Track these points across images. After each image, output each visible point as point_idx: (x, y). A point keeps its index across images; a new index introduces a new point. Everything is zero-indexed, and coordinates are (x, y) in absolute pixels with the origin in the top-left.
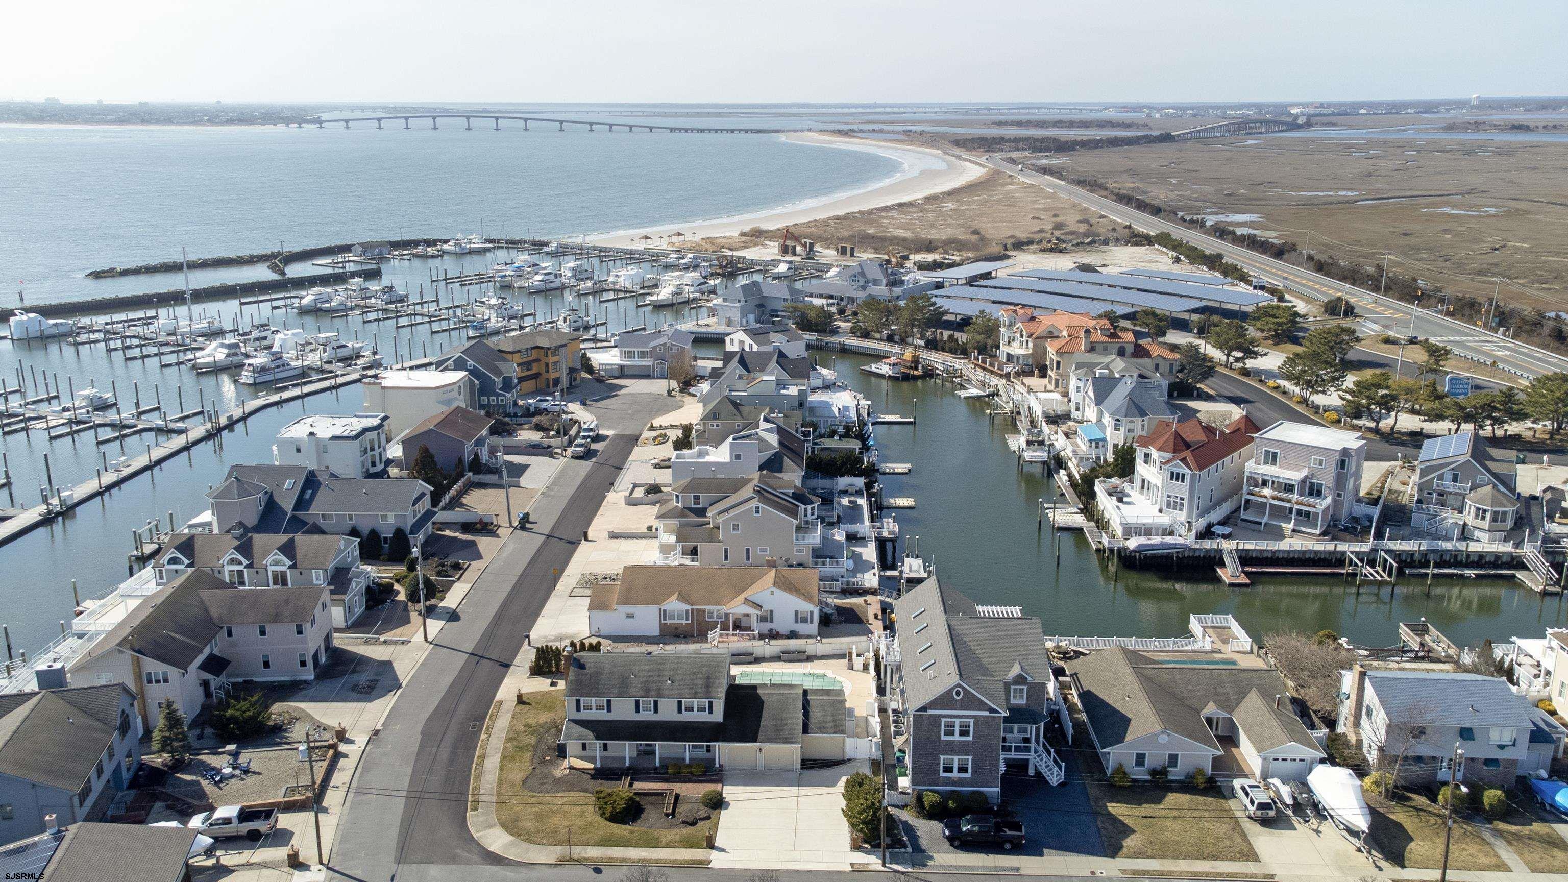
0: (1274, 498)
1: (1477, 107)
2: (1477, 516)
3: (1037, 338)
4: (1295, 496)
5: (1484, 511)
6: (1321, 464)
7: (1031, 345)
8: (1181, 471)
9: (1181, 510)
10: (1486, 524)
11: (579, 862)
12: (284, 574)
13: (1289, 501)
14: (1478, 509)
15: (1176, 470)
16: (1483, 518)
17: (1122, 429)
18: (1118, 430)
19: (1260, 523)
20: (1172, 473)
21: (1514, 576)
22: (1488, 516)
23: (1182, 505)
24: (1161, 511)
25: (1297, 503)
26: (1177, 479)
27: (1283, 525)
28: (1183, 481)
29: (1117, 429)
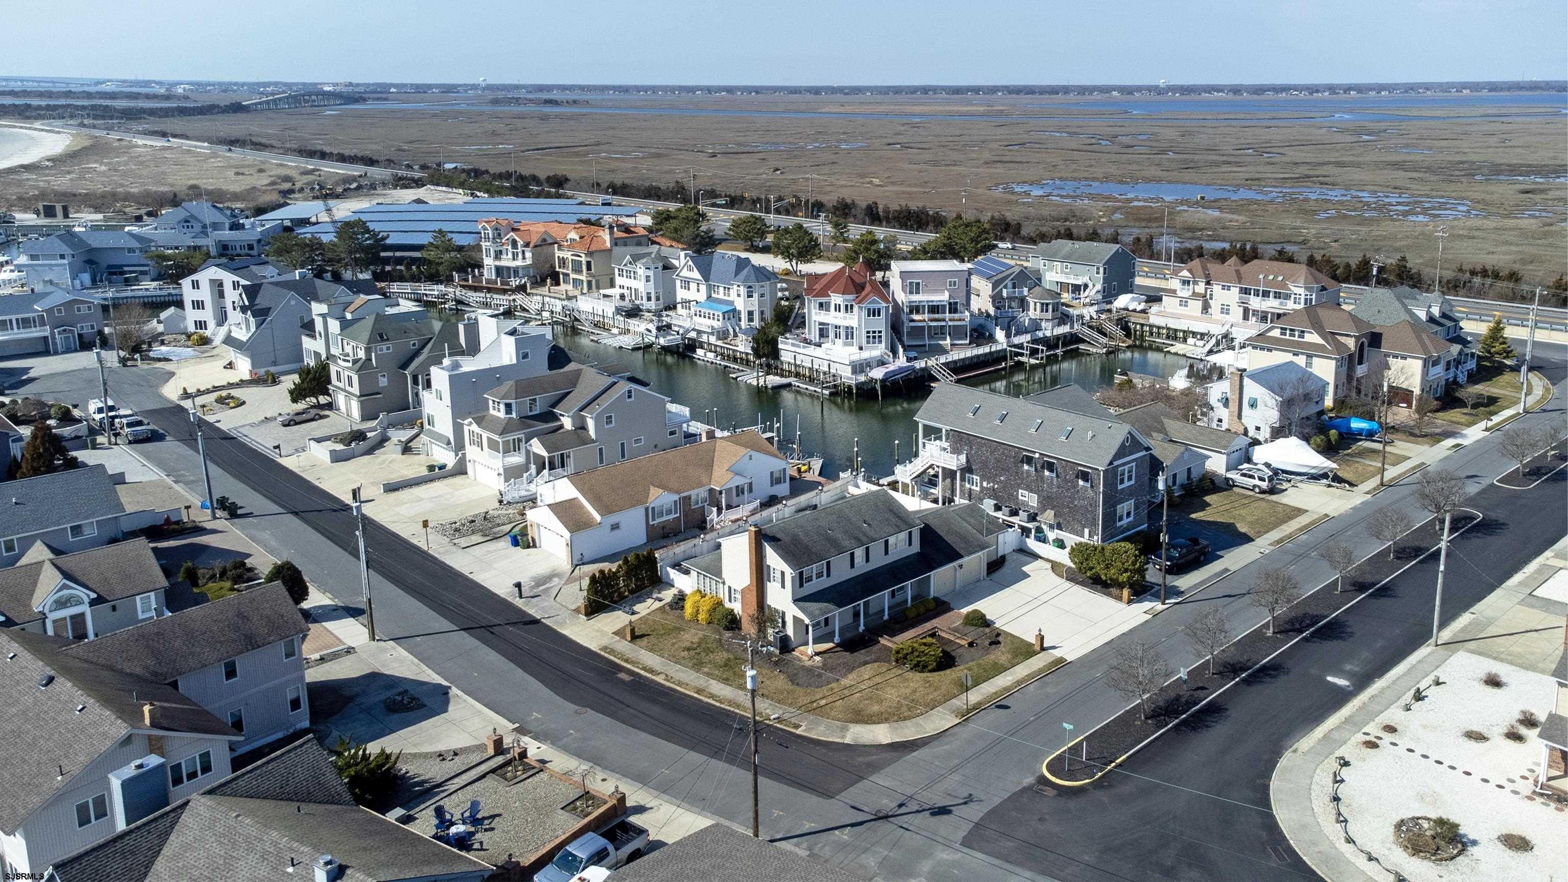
0: (931, 320)
1: (484, 89)
2: (1042, 311)
3: (536, 246)
4: (947, 314)
5: (1047, 305)
6: (955, 285)
7: (528, 255)
8: (876, 306)
9: (880, 342)
10: (1049, 315)
11: (977, 708)
12: (78, 621)
13: (944, 320)
14: (1042, 304)
15: (872, 306)
16: (1047, 311)
17: (756, 295)
18: (752, 296)
19: (925, 345)
20: (869, 310)
21: (1078, 348)
22: (1050, 307)
23: (880, 337)
24: (861, 348)
25: (951, 320)
26: (874, 316)
27: (941, 342)
28: (879, 315)
29: (750, 296)
